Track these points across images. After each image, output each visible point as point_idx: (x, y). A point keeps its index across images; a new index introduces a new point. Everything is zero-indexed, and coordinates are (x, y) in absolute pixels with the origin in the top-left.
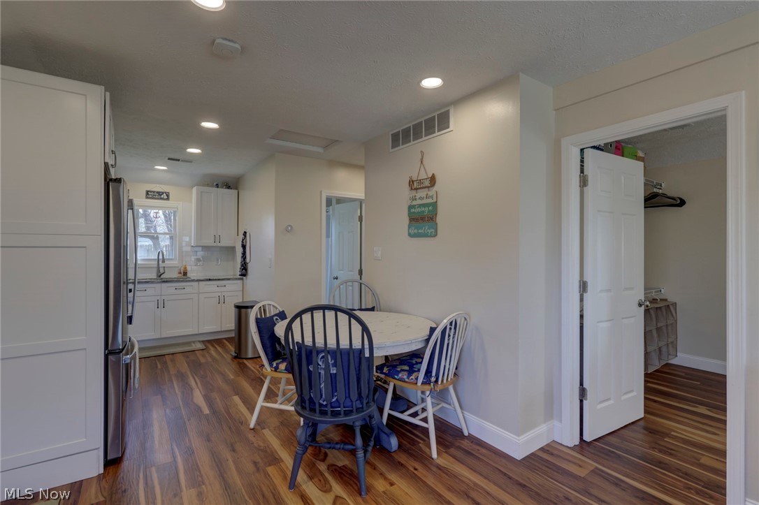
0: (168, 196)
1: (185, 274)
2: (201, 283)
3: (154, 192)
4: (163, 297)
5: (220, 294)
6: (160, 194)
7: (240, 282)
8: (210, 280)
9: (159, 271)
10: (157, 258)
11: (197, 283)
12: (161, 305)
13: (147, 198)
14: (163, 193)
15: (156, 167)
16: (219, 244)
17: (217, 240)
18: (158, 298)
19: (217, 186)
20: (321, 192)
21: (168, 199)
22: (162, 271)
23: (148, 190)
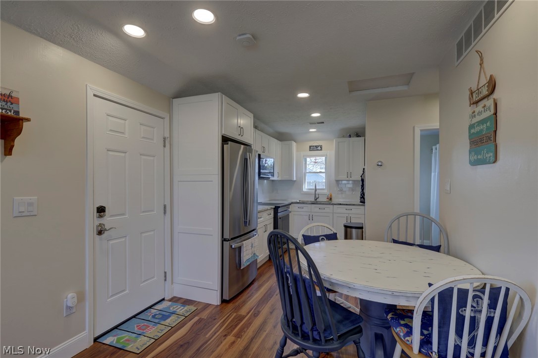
0: (321, 148)
1: (331, 199)
2: (334, 206)
3: (313, 146)
4: (312, 214)
5: (347, 215)
6: (317, 147)
7: (362, 207)
8: (340, 204)
9: (315, 196)
10: (314, 188)
11: (332, 206)
12: (311, 218)
13: (310, 150)
14: (318, 146)
15: (311, 130)
16: (351, 179)
17: (349, 176)
18: (310, 213)
19: (350, 136)
20: (414, 127)
21: (321, 150)
22: (317, 197)
23: (310, 145)
